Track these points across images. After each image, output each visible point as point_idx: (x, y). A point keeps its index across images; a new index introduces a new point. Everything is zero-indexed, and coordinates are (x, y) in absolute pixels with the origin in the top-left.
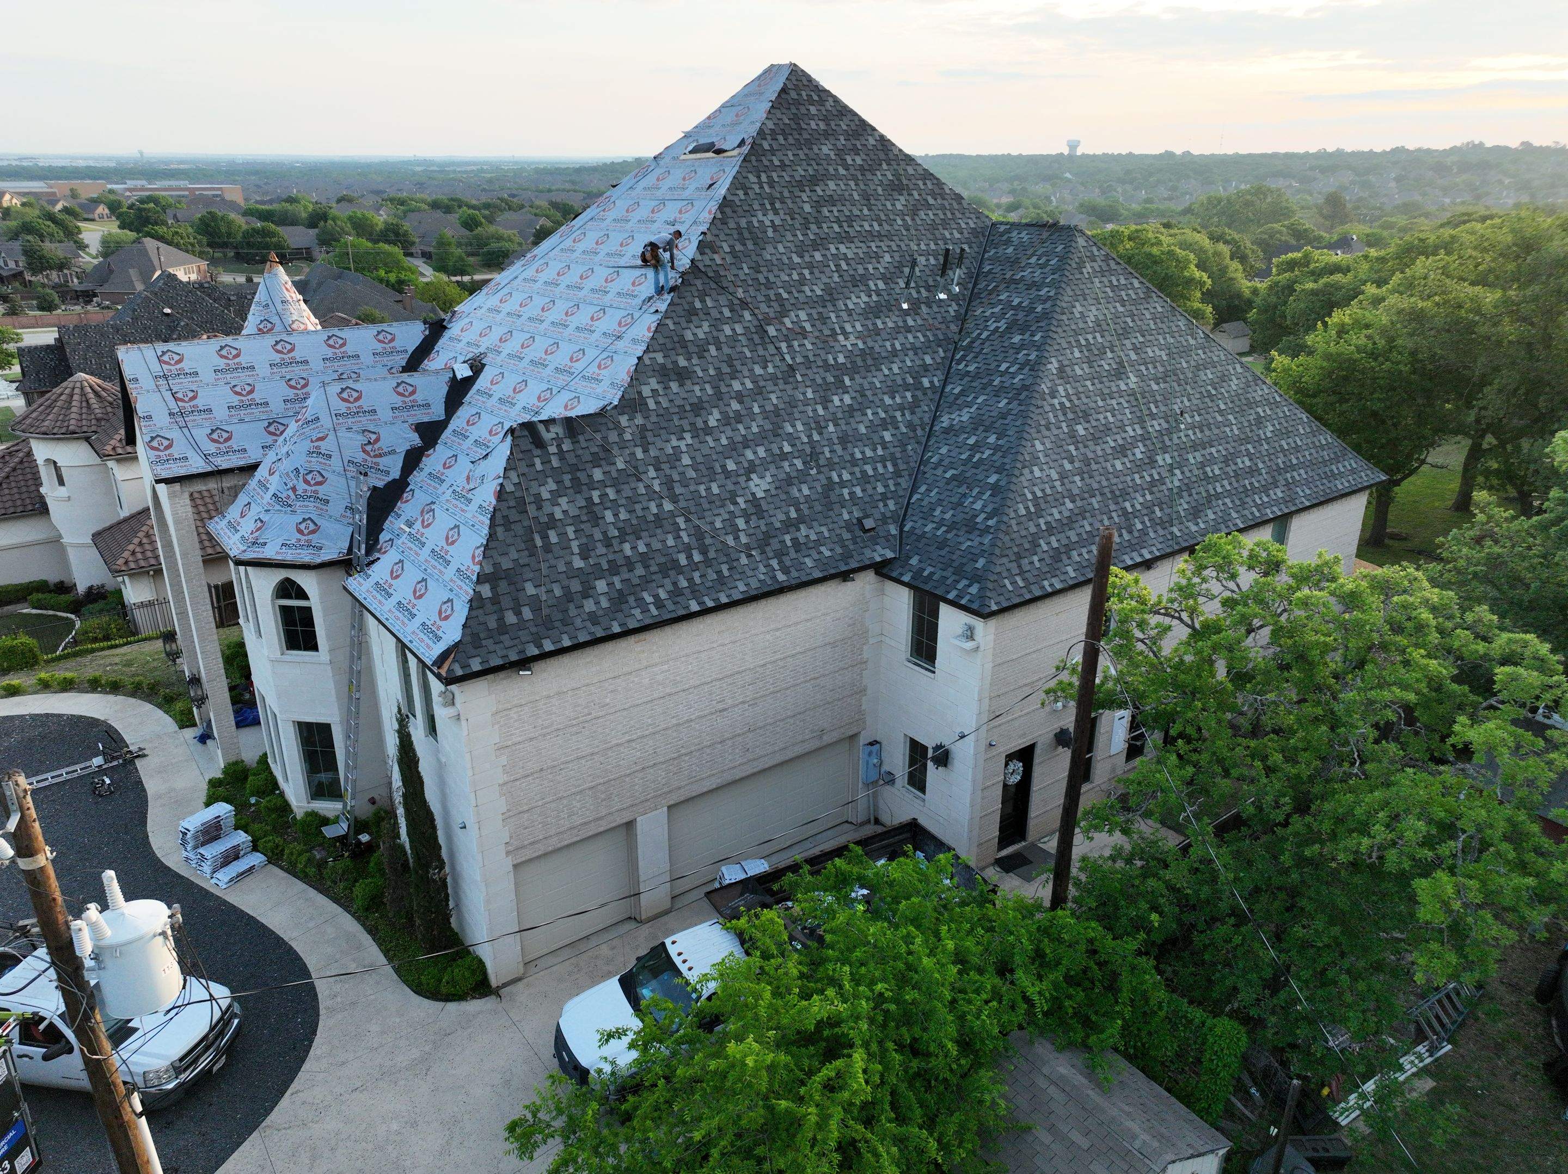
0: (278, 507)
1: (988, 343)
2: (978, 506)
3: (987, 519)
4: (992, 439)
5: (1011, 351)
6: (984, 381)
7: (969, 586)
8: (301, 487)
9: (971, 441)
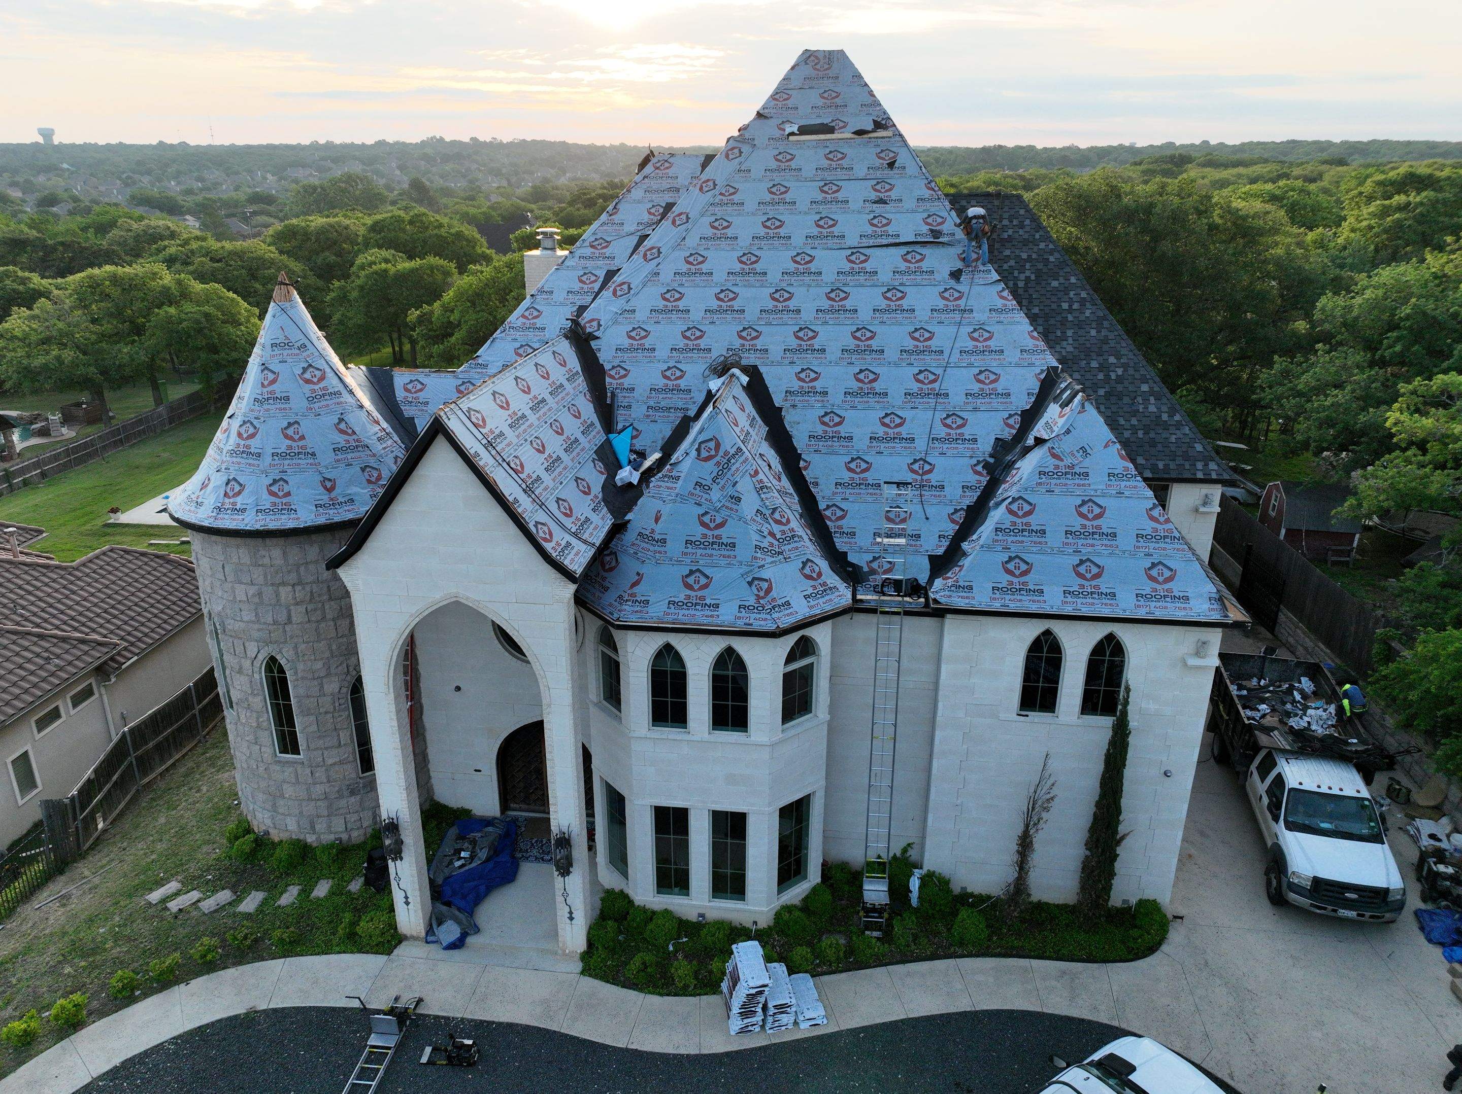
0: (769, 559)
1: (1031, 291)
2: (1152, 408)
3: (1171, 416)
4: (1112, 360)
5: (1060, 294)
6: (1059, 318)
7: (1206, 465)
8: (776, 529)
9: (1094, 364)
